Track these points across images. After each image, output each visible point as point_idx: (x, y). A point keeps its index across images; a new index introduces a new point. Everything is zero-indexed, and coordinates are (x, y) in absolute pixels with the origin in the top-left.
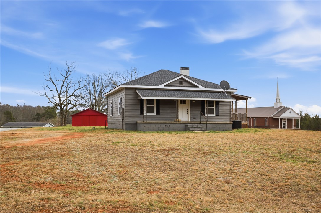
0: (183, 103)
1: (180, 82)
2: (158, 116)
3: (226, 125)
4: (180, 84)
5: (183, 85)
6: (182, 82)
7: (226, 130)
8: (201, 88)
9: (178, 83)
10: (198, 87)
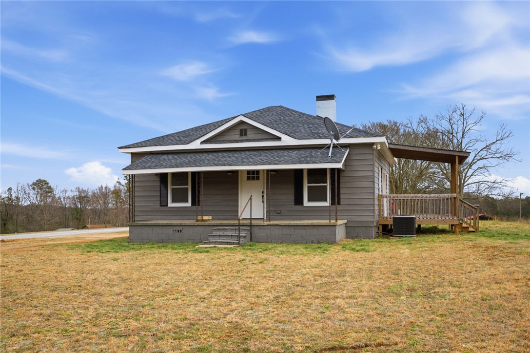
0: (253, 179)
1: (241, 130)
3: (320, 228)
4: (241, 135)
5: (249, 136)
6: (246, 130)
7: (319, 243)
8: (287, 140)
9: (238, 132)
10: (279, 139)
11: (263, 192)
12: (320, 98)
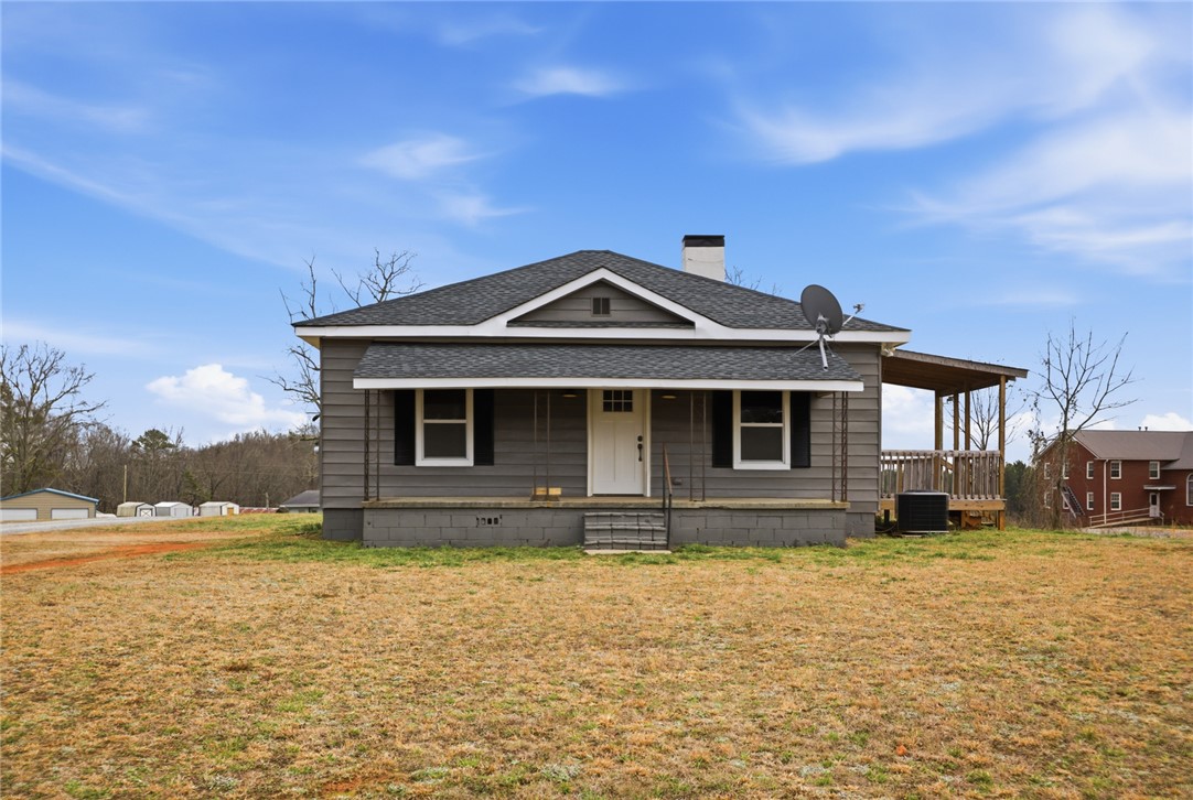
0: (618, 408)
1: (596, 301)
2: (485, 470)
3: (811, 514)
4: (596, 311)
5: (615, 316)
6: (606, 301)
7: (810, 544)
8: (707, 329)
9: (589, 305)
10: (690, 324)
11: (640, 439)
12: (691, 241)
